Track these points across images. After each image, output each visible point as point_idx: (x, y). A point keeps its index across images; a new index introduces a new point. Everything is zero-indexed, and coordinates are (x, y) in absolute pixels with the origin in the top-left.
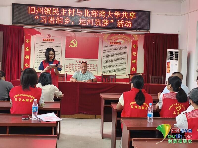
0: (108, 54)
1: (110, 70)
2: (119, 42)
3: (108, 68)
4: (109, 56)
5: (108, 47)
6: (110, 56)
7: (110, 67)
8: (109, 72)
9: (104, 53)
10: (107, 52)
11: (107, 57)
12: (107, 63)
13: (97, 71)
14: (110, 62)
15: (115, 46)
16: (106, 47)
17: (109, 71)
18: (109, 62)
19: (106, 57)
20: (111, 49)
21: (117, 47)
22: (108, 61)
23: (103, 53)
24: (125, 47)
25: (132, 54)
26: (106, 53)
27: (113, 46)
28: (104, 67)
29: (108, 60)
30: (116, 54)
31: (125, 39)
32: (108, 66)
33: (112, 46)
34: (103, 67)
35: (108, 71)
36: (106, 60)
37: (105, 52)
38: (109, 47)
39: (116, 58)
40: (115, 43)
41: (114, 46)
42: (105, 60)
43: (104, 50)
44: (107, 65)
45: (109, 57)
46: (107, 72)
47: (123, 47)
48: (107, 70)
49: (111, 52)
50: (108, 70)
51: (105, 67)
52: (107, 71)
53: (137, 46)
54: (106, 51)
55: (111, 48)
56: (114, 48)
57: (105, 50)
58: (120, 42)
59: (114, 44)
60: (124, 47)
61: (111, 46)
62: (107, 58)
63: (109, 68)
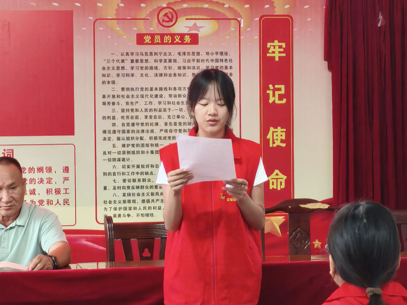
0: (130, 100)
1: (145, 191)
2: (185, 31)
3: (134, 181)
4: (135, 114)
5: (128, 65)
6: (141, 115)
7: (147, 177)
8: (139, 204)
9: (106, 100)
10: (125, 93)
11: (125, 121)
12: (126, 156)
13: (72, 201)
14: (145, 149)
15: (167, 58)
16: (116, 65)
17: (141, 198)
18: (136, 149)
19: (119, 122)
20: (144, 72)
21: (180, 59)
22: (131, 142)
23: (100, 100)
24: (224, 57)
25: (264, 98)
26: (116, 100)
27: (158, 57)
28: (113, 177)
29: (130, 135)
30: (173, 99)
31: (221, 10)
32: (136, 170)
33: (149, 58)
34: (103, 181)
35: (136, 198)
36: (121, 135)
37: (111, 93)
38: (134, 64)
39: (178, 121)
40: (162, 36)
41: (163, 57)
42: (117, 135)
43: (106, 79)
44: (126, 163)
45: (135, 121)
46: (127, 205)
47: (210, 57)
48: (127, 191)
49: (144, 93)
50: (136, 191)
51: (120, 178)
52: (127, 198)
53: (289, 50)
54: (118, 87)
55: (144, 65)
56: (161, 66)
57: (110, 79)
58: (191, 29)
59: (162, 43)
60: (219, 57)
61: (144, 58)
62: (126, 128)
63: (141, 184)
